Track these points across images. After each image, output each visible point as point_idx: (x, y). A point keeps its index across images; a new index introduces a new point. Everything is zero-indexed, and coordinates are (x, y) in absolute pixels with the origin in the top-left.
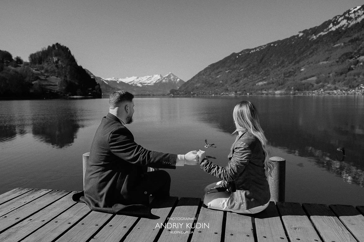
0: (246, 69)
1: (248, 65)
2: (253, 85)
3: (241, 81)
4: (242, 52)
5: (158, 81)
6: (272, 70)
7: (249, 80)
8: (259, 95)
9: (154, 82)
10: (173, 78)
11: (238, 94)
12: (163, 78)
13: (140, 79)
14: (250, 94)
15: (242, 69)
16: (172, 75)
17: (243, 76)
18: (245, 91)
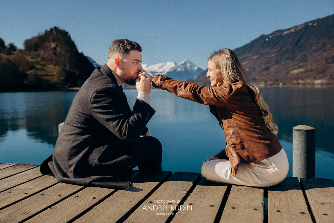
0: (278, 54)
1: (281, 49)
2: (287, 74)
3: (272, 69)
4: (273, 33)
5: (172, 70)
6: (311, 54)
7: (281, 67)
8: (294, 86)
9: (167, 71)
10: (189, 66)
11: (268, 84)
12: (177, 67)
13: (150, 67)
14: (283, 85)
15: (273, 55)
16: (188, 62)
17: (274, 62)
18: (277, 80)
